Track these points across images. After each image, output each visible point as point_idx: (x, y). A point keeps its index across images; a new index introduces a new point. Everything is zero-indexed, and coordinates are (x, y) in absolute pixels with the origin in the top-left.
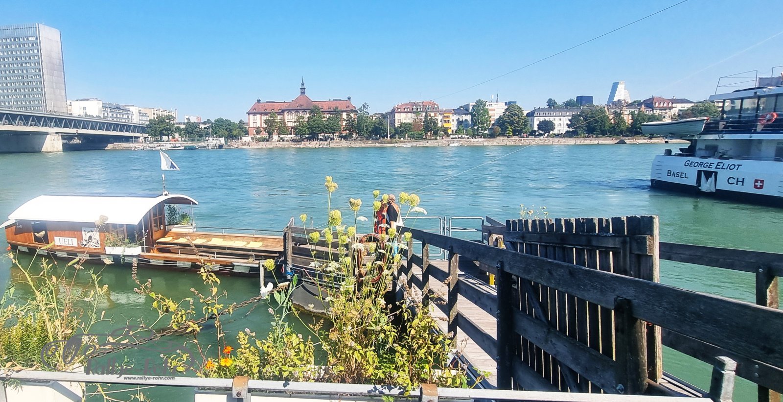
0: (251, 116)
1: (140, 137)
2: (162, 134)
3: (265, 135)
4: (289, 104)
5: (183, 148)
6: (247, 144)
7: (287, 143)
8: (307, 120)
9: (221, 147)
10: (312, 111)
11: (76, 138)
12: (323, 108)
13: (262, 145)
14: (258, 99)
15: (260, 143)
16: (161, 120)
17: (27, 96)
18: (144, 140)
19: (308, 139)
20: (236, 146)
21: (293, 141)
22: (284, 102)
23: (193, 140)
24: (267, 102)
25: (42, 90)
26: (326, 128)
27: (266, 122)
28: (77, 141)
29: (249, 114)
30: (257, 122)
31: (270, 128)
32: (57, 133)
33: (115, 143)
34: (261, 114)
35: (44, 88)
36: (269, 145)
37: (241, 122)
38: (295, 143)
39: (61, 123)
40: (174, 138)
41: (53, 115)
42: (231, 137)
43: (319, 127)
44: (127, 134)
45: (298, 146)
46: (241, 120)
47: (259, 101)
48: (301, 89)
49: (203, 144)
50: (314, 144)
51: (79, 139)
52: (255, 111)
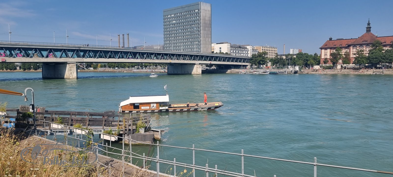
0: (323, 51)
2: (260, 64)
3: (330, 64)
4: (355, 40)
5: (269, 73)
6: (315, 71)
7: (348, 70)
8: (368, 52)
9: (296, 72)
10: (373, 45)
12: (385, 42)
13: (329, 72)
14: (330, 37)
15: (326, 70)
16: (260, 55)
18: (250, 67)
19: (366, 67)
20: (306, 72)
22: (352, 39)
23: (278, 68)
24: (337, 40)
26: (383, 59)
27: (331, 55)
29: (321, 49)
30: (326, 54)
31: (335, 59)
32: (200, 64)
33: (232, 69)
34: (331, 48)
35: (200, 38)
36: (333, 71)
37: (315, 54)
38: (354, 70)
41: (199, 54)
42: (307, 65)
43: (376, 58)
44: (240, 64)
45: (356, 73)
47: (331, 39)
48: (367, 28)
49: (281, 70)
50: (370, 72)
52: (326, 47)
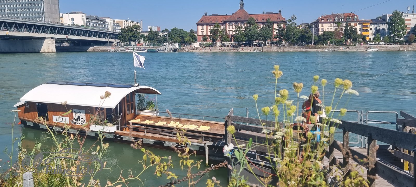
0: (200, 27)
1: (113, 42)
2: (130, 40)
3: (210, 41)
4: (230, 16)
5: (146, 51)
6: (196, 48)
7: (228, 48)
8: (244, 30)
9: (175, 50)
10: (248, 22)
11: (66, 42)
12: (257, 20)
13: (207, 49)
15: (206, 47)
16: (130, 29)
17: (30, 10)
18: (116, 44)
19: (245, 45)
20: (187, 50)
21: (232, 46)
22: (226, 15)
23: (154, 45)
24: (213, 15)
25: (41, 5)
26: (260, 36)
27: (211, 31)
28: (66, 45)
29: (198, 24)
30: (204, 31)
31: (214, 36)
32: (52, 38)
33: (94, 47)
34: (207, 24)
35: (43, 3)
36: (214, 49)
37: (191, 31)
38: (234, 48)
39: (55, 31)
40: (139, 43)
41: (49, 24)
42: (183, 42)
43: (254, 35)
44: (104, 40)
45: (236, 51)
46: (192, 30)
47: (206, 14)
48: (240, 4)
49: (161, 48)
50: (249, 49)
51: (68, 43)
52: (202, 22)
